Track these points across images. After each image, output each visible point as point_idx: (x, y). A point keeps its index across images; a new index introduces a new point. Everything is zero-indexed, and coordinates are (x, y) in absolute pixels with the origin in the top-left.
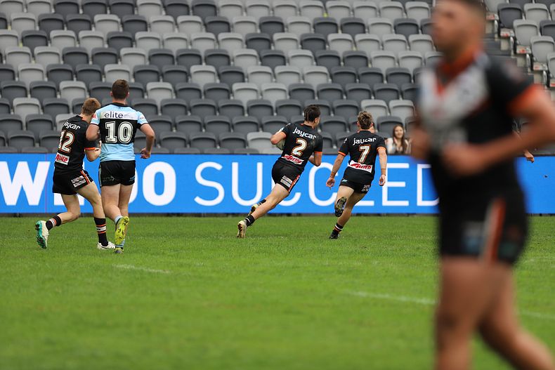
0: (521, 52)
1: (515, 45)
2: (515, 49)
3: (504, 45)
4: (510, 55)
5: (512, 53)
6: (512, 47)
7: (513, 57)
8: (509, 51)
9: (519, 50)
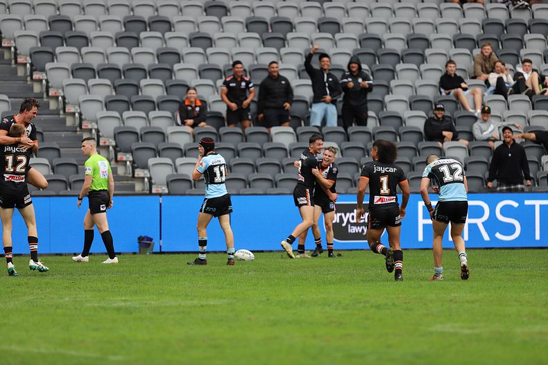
0: (54, 95)
1: (48, 88)
2: (47, 92)
3: (37, 88)
4: (43, 98)
5: (45, 96)
6: (44, 90)
7: (45, 100)
8: (41, 93)
9: (51, 93)
